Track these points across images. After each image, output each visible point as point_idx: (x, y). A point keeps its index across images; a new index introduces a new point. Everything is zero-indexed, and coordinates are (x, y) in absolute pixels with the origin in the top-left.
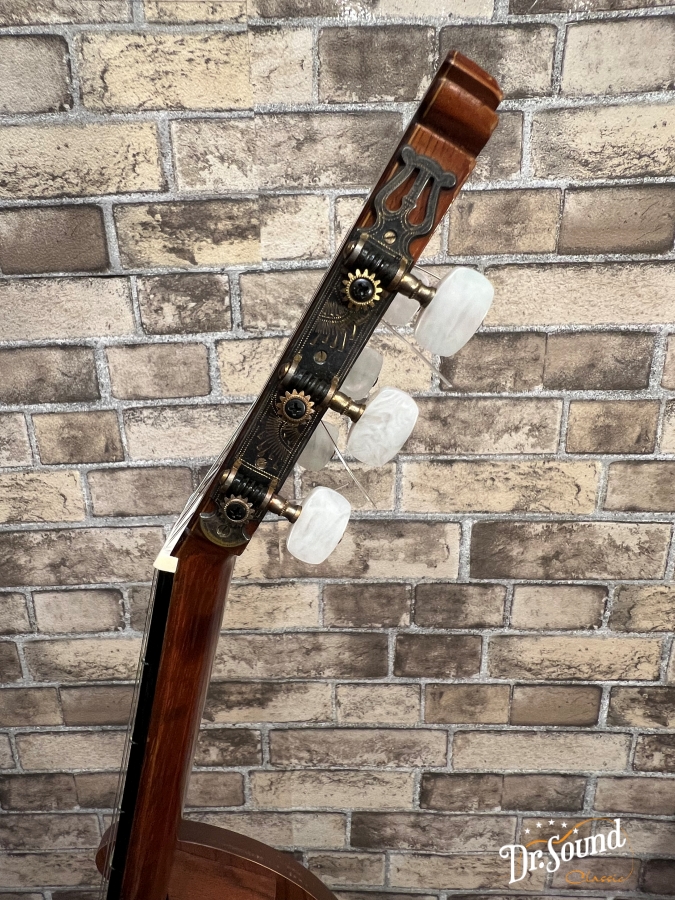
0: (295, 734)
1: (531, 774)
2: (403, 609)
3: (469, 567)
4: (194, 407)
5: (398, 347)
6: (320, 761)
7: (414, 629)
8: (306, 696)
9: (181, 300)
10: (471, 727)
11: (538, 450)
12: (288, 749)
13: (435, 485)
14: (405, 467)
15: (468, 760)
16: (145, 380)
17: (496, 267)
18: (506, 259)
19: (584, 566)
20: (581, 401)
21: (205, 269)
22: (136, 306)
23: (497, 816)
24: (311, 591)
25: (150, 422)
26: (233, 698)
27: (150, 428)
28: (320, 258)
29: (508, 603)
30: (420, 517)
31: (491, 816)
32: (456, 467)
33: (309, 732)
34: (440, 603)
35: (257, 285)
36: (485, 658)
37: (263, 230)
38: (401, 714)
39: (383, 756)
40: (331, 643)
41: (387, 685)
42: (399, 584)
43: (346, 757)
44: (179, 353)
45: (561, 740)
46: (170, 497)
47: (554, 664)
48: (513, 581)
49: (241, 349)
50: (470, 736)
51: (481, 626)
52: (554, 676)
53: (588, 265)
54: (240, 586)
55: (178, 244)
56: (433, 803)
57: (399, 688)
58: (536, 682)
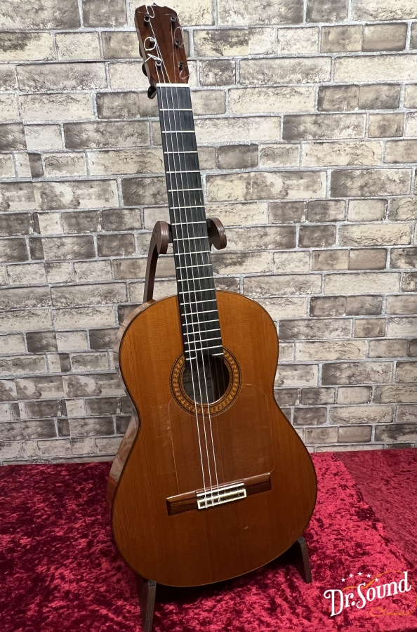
0: (255, 279)
1: (358, 296)
2: (302, 213)
3: (330, 193)
4: (218, 119)
5: (301, 92)
6: (266, 293)
7: (307, 223)
8: (260, 259)
9: (216, 71)
10: (332, 272)
11: (357, 137)
12: (251, 287)
13: (315, 153)
14: (303, 145)
15: (331, 289)
16: (199, 106)
17: (339, 58)
18: (343, 54)
19: (377, 189)
20: (373, 114)
21: (226, 58)
22: (198, 73)
23: (344, 319)
24: (264, 206)
25: (200, 126)
26: (228, 261)
27: (200, 128)
28: (271, 54)
29: (347, 209)
30: (310, 169)
31: (341, 319)
32: (324, 145)
33: (261, 278)
34: (318, 210)
35: (246, 65)
36: (337, 236)
37: (250, 42)
38: (301, 267)
39: (293, 289)
40: (272, 231)
41: (295, 252)
42: (301, 202)
43: (277, 290)
44: (214, 95)
45: (371, 277)
46: (206, 161)
47: (367, 238)
48: (349, 198)
49: (238, 93)
50: (331, 277)
51: (335, 221)
52: (366, 244)
53: (374, 56)
54: (233, 204)
55: (216, 47)
56: (315, 313)
57: (301, 253)
58: (359, 248)
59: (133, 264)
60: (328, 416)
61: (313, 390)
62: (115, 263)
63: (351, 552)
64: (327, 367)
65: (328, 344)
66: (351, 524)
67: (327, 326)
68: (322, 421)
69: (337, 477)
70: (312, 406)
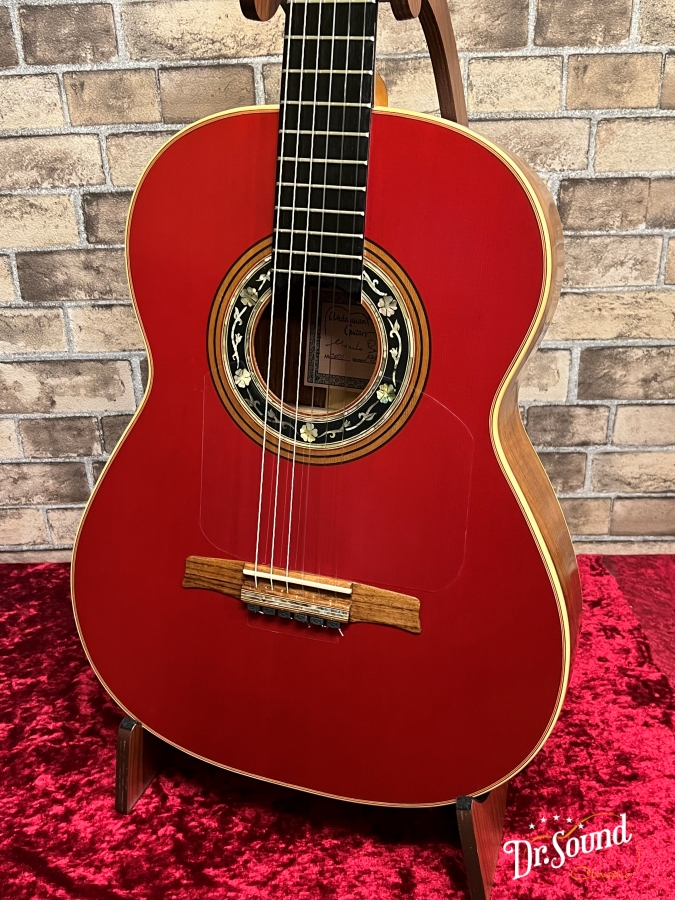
59: (114, 86)
60: (589, 473)
61: (556, 410)
62: (68, 81)
63: (604, 773)
64: (592, 356)
65: (598, 300)
66: (614, 711)
67: (598, 254)
68: (574, 483)
69: (596, 610)
70: (551, 449)
